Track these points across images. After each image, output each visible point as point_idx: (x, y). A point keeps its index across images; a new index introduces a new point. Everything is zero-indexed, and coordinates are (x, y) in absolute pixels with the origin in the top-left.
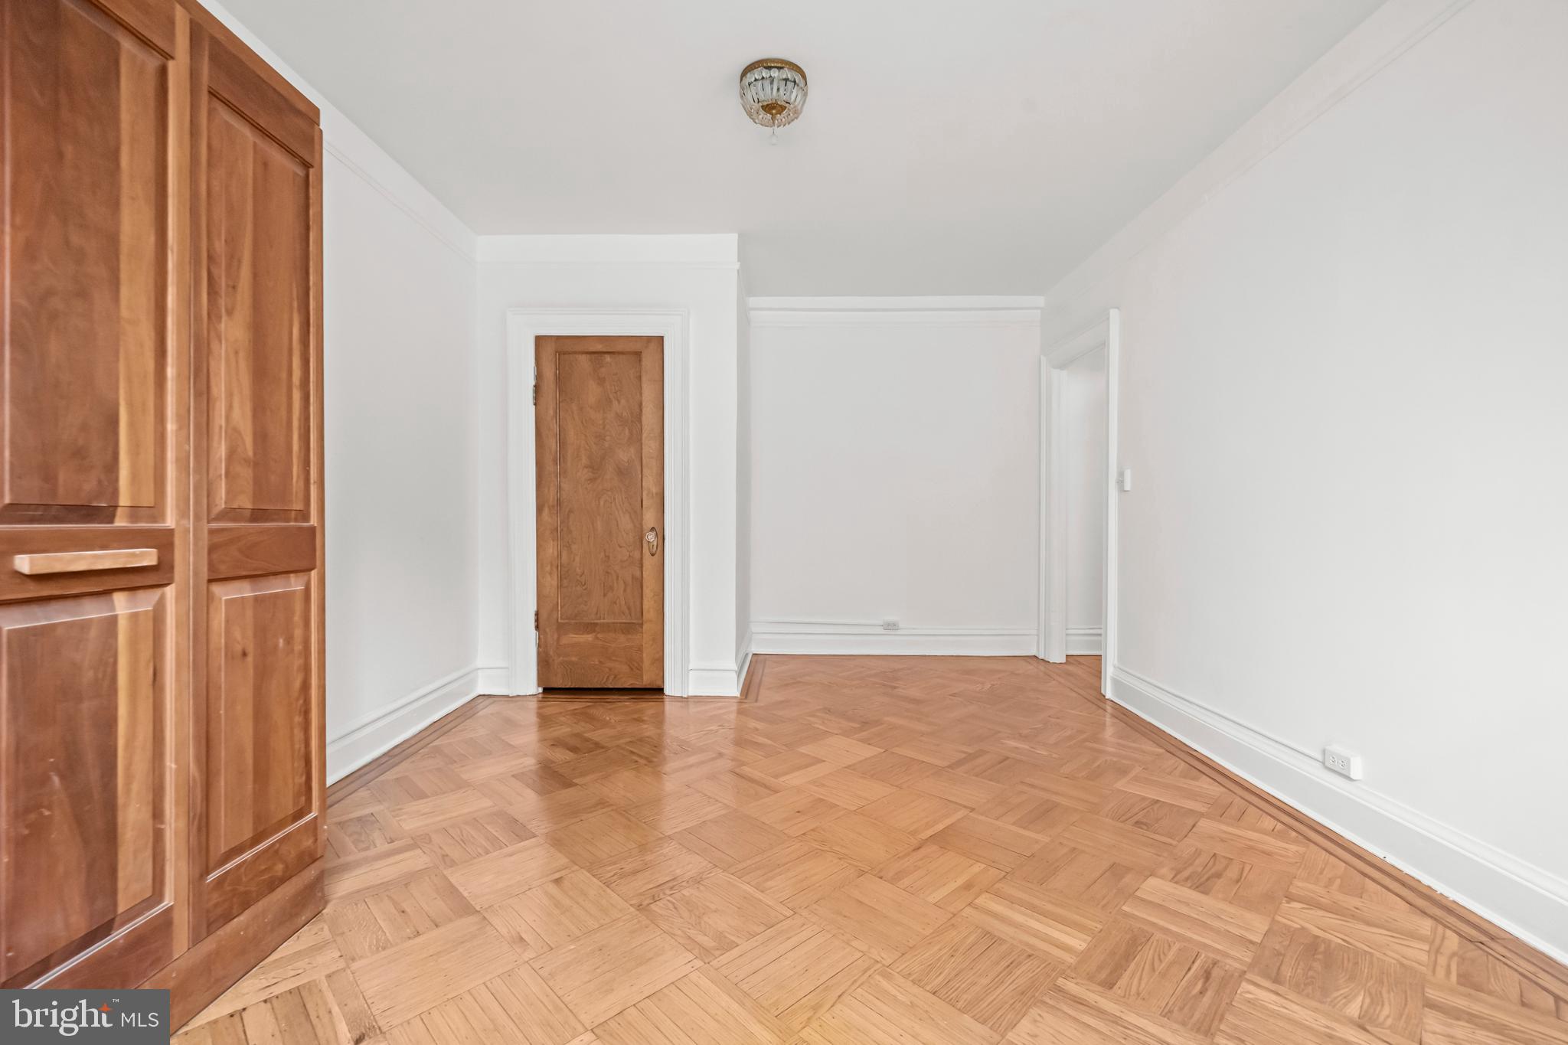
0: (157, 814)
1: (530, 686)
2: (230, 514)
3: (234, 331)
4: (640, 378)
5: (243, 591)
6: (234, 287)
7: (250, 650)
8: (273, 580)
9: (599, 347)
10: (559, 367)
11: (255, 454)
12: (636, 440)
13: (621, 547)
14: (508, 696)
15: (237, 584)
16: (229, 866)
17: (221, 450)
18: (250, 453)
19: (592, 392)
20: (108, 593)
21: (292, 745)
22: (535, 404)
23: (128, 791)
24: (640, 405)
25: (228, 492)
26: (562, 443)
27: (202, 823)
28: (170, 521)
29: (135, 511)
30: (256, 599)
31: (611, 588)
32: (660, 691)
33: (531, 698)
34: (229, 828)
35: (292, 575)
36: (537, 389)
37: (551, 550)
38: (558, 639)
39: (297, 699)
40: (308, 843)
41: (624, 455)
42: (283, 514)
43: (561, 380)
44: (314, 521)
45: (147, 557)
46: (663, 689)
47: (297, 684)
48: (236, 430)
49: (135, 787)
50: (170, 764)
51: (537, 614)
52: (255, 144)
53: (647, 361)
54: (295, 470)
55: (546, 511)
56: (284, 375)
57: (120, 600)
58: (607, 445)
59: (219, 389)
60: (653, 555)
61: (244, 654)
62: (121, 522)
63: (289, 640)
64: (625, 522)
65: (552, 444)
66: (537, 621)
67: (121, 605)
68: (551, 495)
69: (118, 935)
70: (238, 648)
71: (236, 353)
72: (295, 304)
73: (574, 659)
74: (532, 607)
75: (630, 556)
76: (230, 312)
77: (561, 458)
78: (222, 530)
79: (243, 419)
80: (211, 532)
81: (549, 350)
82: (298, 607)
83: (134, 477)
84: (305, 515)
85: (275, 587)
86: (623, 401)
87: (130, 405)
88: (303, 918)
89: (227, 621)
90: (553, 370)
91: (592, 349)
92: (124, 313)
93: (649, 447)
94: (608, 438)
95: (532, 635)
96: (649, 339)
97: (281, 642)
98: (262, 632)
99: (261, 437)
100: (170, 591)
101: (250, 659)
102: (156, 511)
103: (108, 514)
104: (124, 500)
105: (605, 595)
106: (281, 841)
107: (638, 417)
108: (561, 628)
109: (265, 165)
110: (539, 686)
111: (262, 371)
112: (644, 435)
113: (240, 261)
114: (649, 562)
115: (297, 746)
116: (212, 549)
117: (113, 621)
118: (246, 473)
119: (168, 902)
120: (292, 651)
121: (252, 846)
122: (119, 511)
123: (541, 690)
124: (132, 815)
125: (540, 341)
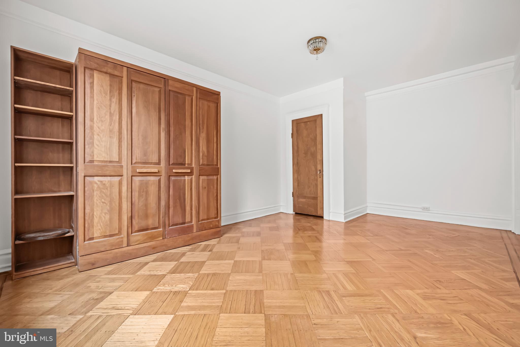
0: (191, 209)
1: (291, 211)
2: (203, 165)
3: (203, 136)
4: (316, 127)
5: (205, 177)
6: (203, 128)
7: (206, 187)
8: (211, 176)
9: (306, 120)
10: (297, 127)
11: (207, 155)
12: (315, 145)
13: (312, 175)
14: (286, 213)
15: (204, 176)
16: (203, 222)
17: (201, 155)
18: (206, 155)
19: (305, 133)
20: (185, 176)
21: (214, 206)
22: (292, 138)
23: (187, 205)
24: (316, 134)
25: (202, 161)
26: (298, 148)
27: (198, 213)
28: (193, 166)
29: (188, 164)
30: (207, 179)
31: (310, 187)
32: (322, 217)
33: (292, 215)
34: (202, 216)
35: (214, 176)
36: (292, 134)
37: (296, 176)
38: (298, 200)
39: (215, 197)
40: (217, 223)
41: (313, 149)
42: (213, 165)
43: (297, 131)
44: (219, 166)
45: (189, 171)
46: (323, 217)
47: (215, 195)
48: (204, 151)
49: (188, 204)
50: (193, 203)
51: (293, 193)
52: (207, 104)
53: (318, 121)
54: (215, 157)
55: (294, 166)
56: (213, 141)
57: (186, 177)
58: (308, 147)
59: (201, 145)
60: (320, 178)
61: (205, 188)
62: (186, 166)
63: (214, 187)
64: (313, 168)
65: (296, 148)
66: (293, 194)
67: (186, 178)
68: (296, 162)
69: (186, 225)
70: (204, 187)
71: (204, 139)
72: (215, 128)
73: (301, 206)
74: (292, 191)
75: (314, 178)
76: (203, 132)
77: (298, 151)
78: (202, 167)
79: (205, 149)
80: (199, 168)
81: (295, 123)
82: (215, 181)
83: (188, 159)
84: (217, 165)
85: (211, 177)
86: (312, 134)
87: (187, 149)
88: (217, 237)
89: (202, 182)
90: (296, 128)
91: (305, 121)
92: (186, 135)
93: (319, 146)
94: (309, 145)
95: (292, 198)
96: (319, 115)
97: (212, 187)
98: (208, 184)
99: (208, 151)
100: (193, 176)
101: (206, 189)
102: (191, 164)
103: (185, 164)
104: (186, 163)
105: (308, 189)
106: (212, 221)
107: (315, 138)
108: (298, 197)
109: (209, 106)
110: (294, 212)
111: (208, 141)
112: (317, 143)
113: (204, 123)
114: (319, 180)
115: (215, 206)
116: (199, 170)
117: (185, 179)
118: (205, 158)
119: (193, 223)
120: (214, 189)
121: (207, 220)
122: (186, 164)
123: (294, 213)
124: (188, 208)
125: (293, 121)
